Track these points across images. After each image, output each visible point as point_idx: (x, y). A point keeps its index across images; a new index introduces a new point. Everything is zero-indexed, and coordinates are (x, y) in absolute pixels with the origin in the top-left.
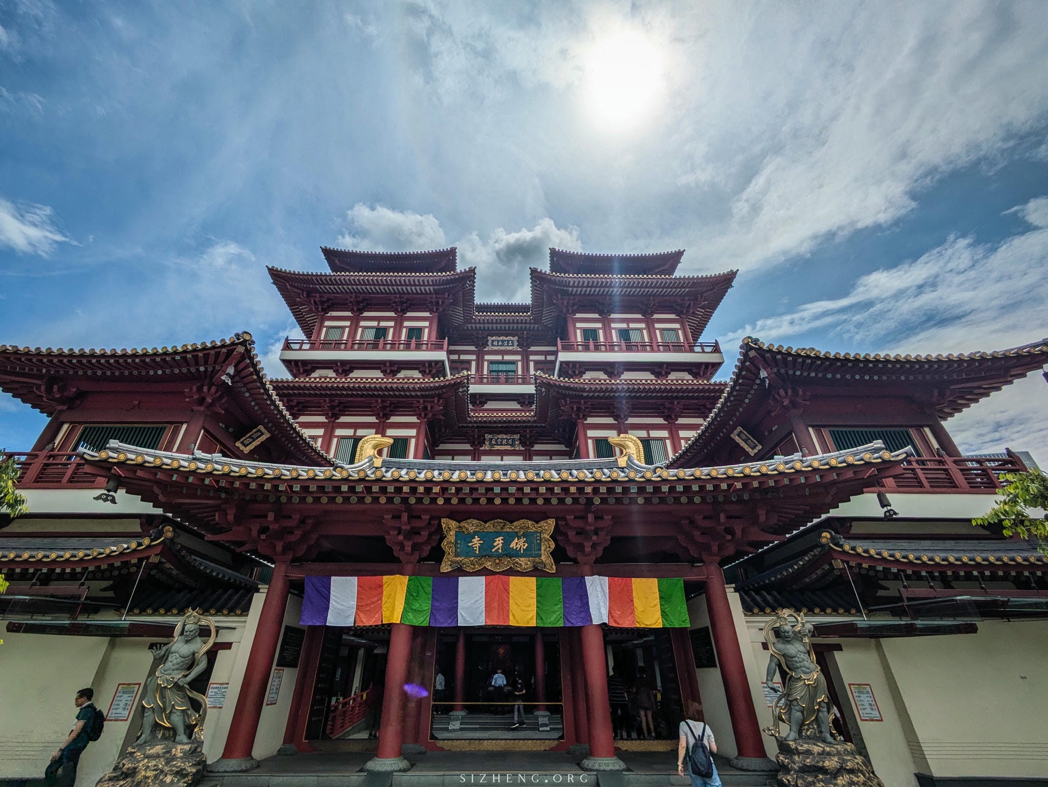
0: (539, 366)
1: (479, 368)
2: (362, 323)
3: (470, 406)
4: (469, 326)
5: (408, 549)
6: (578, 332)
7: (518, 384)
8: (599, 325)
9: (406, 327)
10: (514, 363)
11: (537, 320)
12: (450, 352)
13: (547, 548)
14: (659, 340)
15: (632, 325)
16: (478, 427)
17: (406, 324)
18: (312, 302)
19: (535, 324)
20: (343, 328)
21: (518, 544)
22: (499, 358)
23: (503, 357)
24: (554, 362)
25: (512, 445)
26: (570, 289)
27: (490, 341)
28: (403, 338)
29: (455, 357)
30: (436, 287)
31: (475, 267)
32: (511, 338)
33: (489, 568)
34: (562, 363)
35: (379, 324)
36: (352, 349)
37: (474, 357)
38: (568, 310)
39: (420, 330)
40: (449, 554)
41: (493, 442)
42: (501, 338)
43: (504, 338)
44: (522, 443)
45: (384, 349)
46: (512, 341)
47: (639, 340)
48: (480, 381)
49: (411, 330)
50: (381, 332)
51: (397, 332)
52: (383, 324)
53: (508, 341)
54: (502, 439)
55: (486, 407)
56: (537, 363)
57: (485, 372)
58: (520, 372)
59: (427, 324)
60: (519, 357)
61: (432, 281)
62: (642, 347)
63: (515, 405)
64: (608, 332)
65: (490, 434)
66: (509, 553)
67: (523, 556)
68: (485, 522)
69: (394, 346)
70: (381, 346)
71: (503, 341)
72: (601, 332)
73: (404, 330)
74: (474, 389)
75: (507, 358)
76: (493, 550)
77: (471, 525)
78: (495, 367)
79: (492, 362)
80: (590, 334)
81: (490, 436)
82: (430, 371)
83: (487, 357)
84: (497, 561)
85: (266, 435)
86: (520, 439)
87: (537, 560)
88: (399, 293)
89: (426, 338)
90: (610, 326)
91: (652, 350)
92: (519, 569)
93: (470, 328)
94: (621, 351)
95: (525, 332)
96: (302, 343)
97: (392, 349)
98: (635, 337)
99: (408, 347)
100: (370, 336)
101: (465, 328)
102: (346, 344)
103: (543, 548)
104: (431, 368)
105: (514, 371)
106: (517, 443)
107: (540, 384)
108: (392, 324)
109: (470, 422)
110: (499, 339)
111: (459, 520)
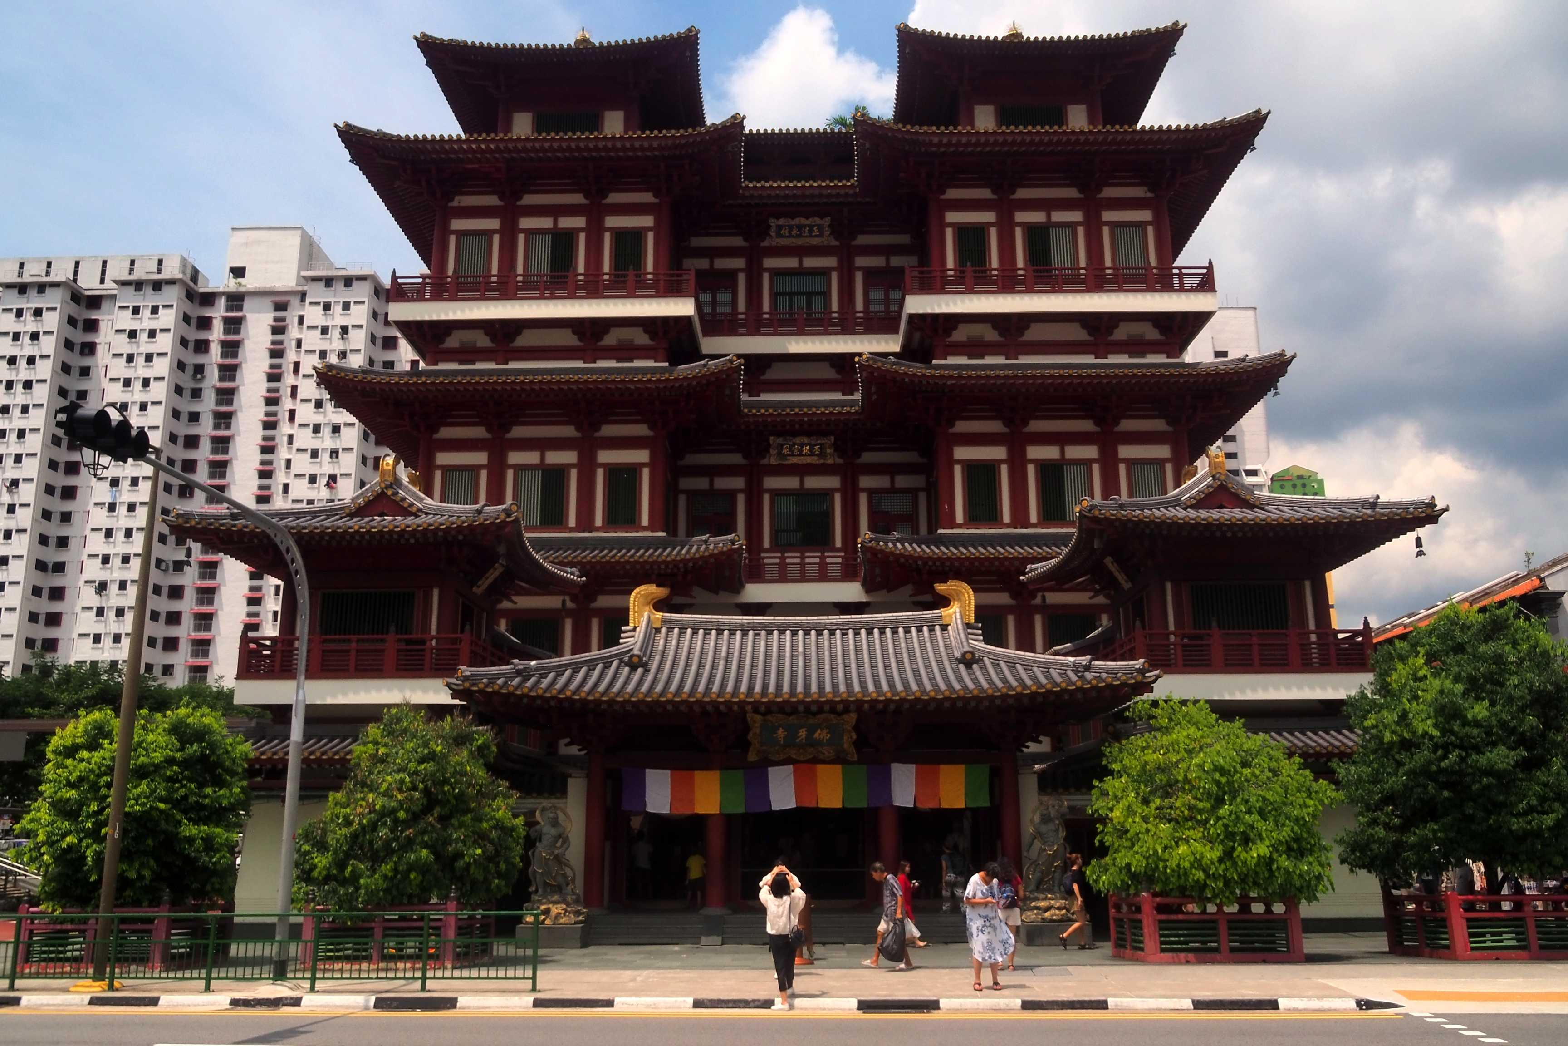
0: (874, 281)
1: (753, 290)
2: (524, 223)
4: (731, 201)
5: (716, 741)
6: (949, 232)
7: (830, 330)
8: (990, 217)
9: (610, 229)
10: (823, 273)
13: (849, 738)
15: (1059, 216)
16: (756, 429)
17: (612, 221)
20: (488, 234)
21: (821, 735)
23: (800, 263)
25: (820, 456)
29: (703, 264)
32: (818, 220)
33: (794, 757)
34: (911, 316)
35: (555, 223)
37: (740, 263)
38: (929, 186)
39: (638, 235)
40: (755, 745)
41: (785, 451)
42: (797, 221)
43: (803, 221)
44: (840, 451)
45: (578, 294)
46: (820, 227)
49: (620, 235)
50: (562, 243)
51: (595, 248)
52: (565, 223)
53: (811, 227)
54: (802, 445)
56: (869, 273)
58: (835, 297)
59: (647, 222)
60: (830, 262)
64: (1006, 233)
65: (779, 434)
67: (825, 745)
68: (789, 716)
69: (598, 289)
70: (570, 286)
72: (993, 234)
73: (607, 238)
76: (797, 741)
77: (776, 719)
78: (787, 284)
80: (970, 240)
84: (801, 751)
86: (834, 445)
87: (839, 749)
90: (1012, 217)
91: (1087, 289)
92: (821, 758)
94: (1026, 290)
97: (593, 294)
98: (1059, 247)
99: (619, 286)
100: (543, 256)
103: (845, 738)
105: (823, 294)
108: (580, 222)
109: (743, 424)
110: (792, 222)
111: (763, 715)
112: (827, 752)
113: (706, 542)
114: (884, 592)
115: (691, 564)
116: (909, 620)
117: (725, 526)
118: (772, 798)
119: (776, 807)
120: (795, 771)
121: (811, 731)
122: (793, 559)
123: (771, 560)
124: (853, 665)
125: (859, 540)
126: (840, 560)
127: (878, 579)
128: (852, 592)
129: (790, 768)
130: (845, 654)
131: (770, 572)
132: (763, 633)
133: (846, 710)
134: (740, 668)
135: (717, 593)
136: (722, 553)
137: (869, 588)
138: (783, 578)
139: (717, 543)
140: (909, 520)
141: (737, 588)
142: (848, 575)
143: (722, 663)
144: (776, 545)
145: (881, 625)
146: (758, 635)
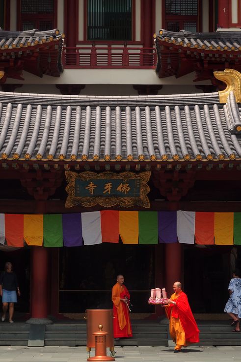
13: (144, 193)
21: (123, 188)
33: (101, 205)
40: (71, 195)
66: (116, 194)
67: (126, 196)
68: (98, 174)
76: (104, 192)
77: (87, 175)
84: (107, 200)
87: (137, 199)
92: (123, 205)
103: (141, 191)
111: (78, 172)
112: (128, 201)
113: (33, 35)
114: (174, 77)
115: (20, 53)
116: (192, 99)
117: (48, 23)
118: (84, 236)
119: (87, 243)
120: (102, 215)
121: (115, 185)
122: (102, 49)
123: (84, 50)
124: (149, 135)
125: (155, 36)
126: (139, 51)
127: (169, 67)
128: (148, 77)
129: (98, 214)
130: (143, 126)
131: (84, 60)
132: (78, 108)
133: (143, 169)
134: (60, 136)
135: (41, 76)
136: (45, 44)
137: (161, 74)
138: (94, 65)
139: (41, 36)
140: (195, 21)
141: (57, 72)
142: (145, 63)
143: (46, 131)
144: (88, 39)
145: (171, 103)
146: (75, 109)
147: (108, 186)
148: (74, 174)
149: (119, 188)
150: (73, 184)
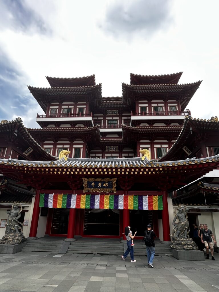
0: (125, 121)
1: (104, 122)
2: (63, 107)
3: (101, 136)
4: (100, 106)
5: (74, 186)
6: (139, 108)
7: (118, 128)
8: (147, 105)
9: (78, 108)
10: (117, 120)
11: (125, 103)
12: (93, 117)
13: (114, 186)
14: (169, 111)
15: (159, 105)
16: (104, 144)
17: (78, 107)
18: (45, 99)
19: (124, 105)
20: (56, 109)
21: (105, 185)
22: (111, 118)
23: (113, 118)
24: (130, 119)
25: (115, 150)
26: (137, 91)
27: (108, 112)
28: (77, 112)
29: (96, 118)
30: (87, 92)
31: (101, 83)
32: (116, 111)
34: (133, 120)
35: (68, 107)
36: (60, 117)
37: (102, 118)
38: (136, 99)
39: (83, 109)
40: (85, 187)
41: (109, 149)
42: (112, 111)
43: (113, 111)
44: (119, 149)
45: (71, 117)
46: (116, 112)
47: (161, 111)
48: (105, 127)
49: (79, 109)
50: (69, 110)
51: (75, 111)
52: (70, 107)
53: (115, 112)
54: (112, 148)
55: (107, 136)
56: (124, 120)
57: (107, 124)
58: (119, 124)
59: (85, 106)
60: (118, 118)
61: (86, 89)
62: (162, 114)
63: (117, 136)
64: (150, 108)
65: (108, 146)
66: (102, 187)
67: (107, 188)
68: (96, 179)
69: (74, 116)
70: (69, 115)
71: (113, 112)
72: (148, 108)
73: (77, 109)
74: (102, 130)
75: (114, 118)
76: (98, 187)
77: (91, 179)
78: (110, 122)
79: (109, 120)
80: (143, 109)
81: (108, 147)
82: (87, 124)
83: (107, 118)
85: (32, 150)
86: (118, 148)
87: (111, 189)
88: (75, 94)
89: (85, 112)
90: (151, 105)
91: (166, 115)
93: (101, 107)
94: (154, 115)
95: (121, 108)
96: (43, 115)
97: (73, 117)
98: (160, 110)
99: (79, 116)
100: (66, 112)
101: (99, 107)
102: (57, 115)
103: (113, 186)
104: (87, 123)
105: (116, 123)
106: (117, 149)
107: (124, 128)
108: (73, 107)
109: (101, 142)
110: (111, 111)
111: (88, 178)
112: (108, 191)
116: (132, 159)
121: (103, 183)
147: (100, 184)
148: (86, 179)
149: (104, 185)
150: (86, 183)
